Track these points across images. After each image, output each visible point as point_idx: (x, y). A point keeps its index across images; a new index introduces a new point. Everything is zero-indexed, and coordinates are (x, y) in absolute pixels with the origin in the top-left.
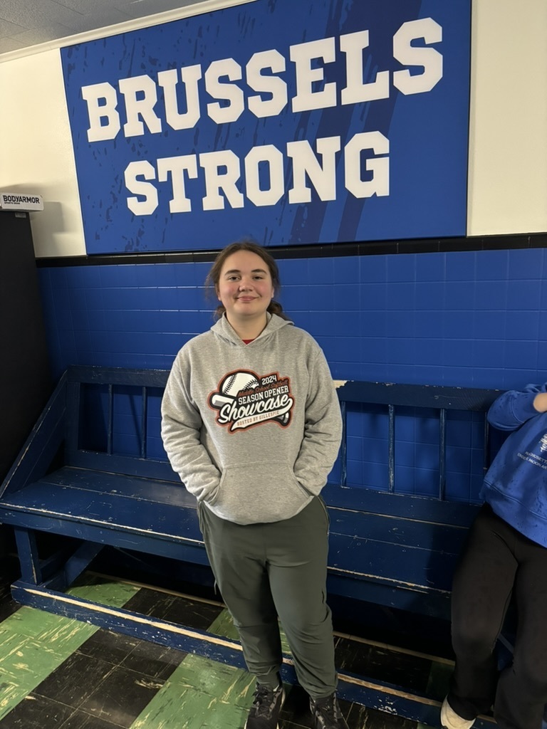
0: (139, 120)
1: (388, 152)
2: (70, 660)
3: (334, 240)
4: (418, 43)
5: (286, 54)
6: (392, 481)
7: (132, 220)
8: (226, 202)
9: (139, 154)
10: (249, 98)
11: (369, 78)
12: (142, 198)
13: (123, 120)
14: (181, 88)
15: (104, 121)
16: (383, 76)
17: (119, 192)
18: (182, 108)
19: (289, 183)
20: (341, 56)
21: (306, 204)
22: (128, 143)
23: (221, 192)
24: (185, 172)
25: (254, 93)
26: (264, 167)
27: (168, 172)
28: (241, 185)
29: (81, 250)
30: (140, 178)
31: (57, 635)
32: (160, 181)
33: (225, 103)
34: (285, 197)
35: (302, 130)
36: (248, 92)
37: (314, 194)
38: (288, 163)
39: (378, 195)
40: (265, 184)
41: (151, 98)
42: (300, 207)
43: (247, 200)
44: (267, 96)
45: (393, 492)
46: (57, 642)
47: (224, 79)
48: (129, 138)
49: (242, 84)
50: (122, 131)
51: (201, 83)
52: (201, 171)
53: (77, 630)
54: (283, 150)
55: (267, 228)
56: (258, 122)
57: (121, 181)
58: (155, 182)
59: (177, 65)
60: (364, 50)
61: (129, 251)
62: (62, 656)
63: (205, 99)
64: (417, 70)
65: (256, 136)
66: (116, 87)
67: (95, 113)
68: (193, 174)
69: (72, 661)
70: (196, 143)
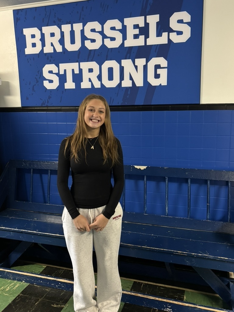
0: (52, 46)
1: (167, 66)
2: (17, 298)
3: (142, 104)
4: (180, 21)
5: (122, 22)
6: (167, 211)
7: (46, 91)
8: (92, 85)
9: (50, 61)
10: (105, 39)
11: (159, 34)
12: (51, 81)
13: (43, 45)
14: (72, 33)
15: (34, 45)
16: (165, 34)
17: (40, 78)
18: (73, 42)
19: (122, 78)
20: (147, 25)
21: (130, 87)
22: (45, 56)
23: (90, 80)
24: (73, 70)
25: (107, 37)
26: (111, 70)
27: (64, 70)
28: (100, 77)
29: (19, 105)
30: (51, 72)
31: (8, 288)
32: (60, 74)
33: (93, 41)
34: (120, 84)
35: (128, 55)
36: (104, 37)
37: (133, 83)
38: (122, 69)
39: (162, 85)
40: (111, 78)
41: (58, 36)
42: (127, 89)
43: (102, 85)
44: (113, 39)
45: (167, 215)
46: (9, 290)
47: (93, 30)
48: (46, 54)
49: (102, 33)
50: (42, 50)
51: (82, 32)
52: (81, 70)
53: (18, 285)
54: (120, 63)
55: (111, 98)
56: (108, 50)
57: (41, 73)
58: (58, 74)
59: (71, 22)
60: (157, 23)
61: (43, 106)
62: (13, 297)
63: (84, 38)
64: (180, 33)
65: (107, 56)
66: (41, 30)
67: (29, 41)
68: (77, 72)
69: (19, 298)
70: (78, 58)
